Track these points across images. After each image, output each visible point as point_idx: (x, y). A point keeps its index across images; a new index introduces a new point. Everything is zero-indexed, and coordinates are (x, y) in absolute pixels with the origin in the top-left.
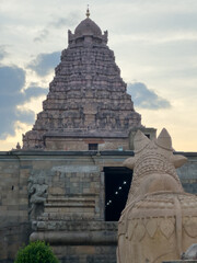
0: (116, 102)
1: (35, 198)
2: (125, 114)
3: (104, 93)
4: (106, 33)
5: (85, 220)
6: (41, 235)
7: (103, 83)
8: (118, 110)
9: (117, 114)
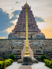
0: (32, 23)
1: (13, 47)
2: (34, 25)
3: (30, 21)
4: (30, 7)
5: (20, 51)
6: (13, 53)
7: (29, 18)
8: (33, 24)
9: (33, 25)
